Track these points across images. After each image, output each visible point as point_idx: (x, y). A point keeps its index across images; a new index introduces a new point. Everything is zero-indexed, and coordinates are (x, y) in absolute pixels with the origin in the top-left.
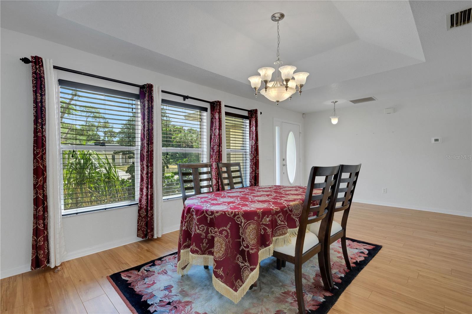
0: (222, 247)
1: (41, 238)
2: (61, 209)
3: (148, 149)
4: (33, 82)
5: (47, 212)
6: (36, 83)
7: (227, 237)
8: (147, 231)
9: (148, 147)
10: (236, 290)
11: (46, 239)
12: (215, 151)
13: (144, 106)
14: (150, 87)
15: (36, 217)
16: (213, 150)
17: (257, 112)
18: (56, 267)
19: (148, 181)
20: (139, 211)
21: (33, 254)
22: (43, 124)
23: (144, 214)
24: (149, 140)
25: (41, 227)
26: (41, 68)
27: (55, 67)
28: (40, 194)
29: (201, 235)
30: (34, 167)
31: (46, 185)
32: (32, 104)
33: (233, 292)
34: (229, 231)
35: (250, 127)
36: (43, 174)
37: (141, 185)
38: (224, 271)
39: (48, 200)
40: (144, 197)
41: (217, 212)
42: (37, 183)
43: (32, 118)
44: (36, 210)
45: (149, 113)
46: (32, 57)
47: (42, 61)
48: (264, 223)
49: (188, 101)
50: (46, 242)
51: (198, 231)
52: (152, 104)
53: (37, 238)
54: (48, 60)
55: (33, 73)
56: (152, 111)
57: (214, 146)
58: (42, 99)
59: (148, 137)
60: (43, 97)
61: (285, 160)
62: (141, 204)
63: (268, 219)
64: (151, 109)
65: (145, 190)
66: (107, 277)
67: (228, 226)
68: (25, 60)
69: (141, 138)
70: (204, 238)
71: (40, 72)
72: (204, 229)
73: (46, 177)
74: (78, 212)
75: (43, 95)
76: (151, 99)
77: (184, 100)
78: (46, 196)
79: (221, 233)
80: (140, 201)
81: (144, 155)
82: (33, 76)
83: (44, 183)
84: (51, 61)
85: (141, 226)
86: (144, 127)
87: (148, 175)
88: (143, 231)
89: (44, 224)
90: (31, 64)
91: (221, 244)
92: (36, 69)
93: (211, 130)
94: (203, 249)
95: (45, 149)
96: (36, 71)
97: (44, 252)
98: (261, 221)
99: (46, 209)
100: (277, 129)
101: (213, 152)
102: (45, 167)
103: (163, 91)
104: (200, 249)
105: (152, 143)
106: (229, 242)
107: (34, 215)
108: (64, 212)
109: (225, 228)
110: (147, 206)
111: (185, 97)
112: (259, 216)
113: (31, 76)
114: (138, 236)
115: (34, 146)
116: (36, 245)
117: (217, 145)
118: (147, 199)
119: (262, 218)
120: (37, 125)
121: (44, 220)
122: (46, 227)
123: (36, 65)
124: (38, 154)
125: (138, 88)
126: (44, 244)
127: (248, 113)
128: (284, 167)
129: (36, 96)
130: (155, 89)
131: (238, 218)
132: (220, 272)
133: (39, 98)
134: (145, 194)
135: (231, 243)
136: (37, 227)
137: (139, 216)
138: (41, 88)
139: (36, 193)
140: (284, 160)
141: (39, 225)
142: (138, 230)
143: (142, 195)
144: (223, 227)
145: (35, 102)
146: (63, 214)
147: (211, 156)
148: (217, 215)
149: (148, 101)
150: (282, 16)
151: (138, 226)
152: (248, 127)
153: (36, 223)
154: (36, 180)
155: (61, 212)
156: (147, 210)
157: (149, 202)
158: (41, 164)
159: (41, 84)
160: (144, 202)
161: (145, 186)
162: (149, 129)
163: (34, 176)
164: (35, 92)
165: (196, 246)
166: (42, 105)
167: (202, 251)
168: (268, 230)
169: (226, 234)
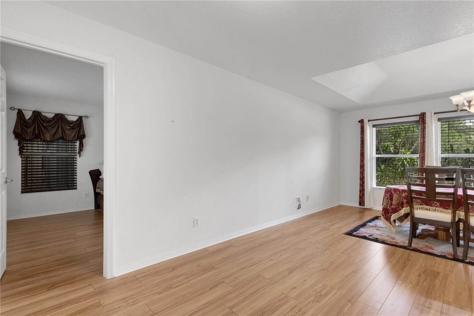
2: (372, 184)
7: (387, 199)
9: (420, 154)
11: (364, 195)
14: (424, 114)
15: (360, 185)
24: (421, 150)
26: (364, 123)
27: (369, 121)
28: (361, 176)
30: (360, 164)
44: (360, 182)
53: (360, 193)
63: (404, 194)
67: (389, 194)
74: (381, 188)
83: (363, 171)
90: (360, 123)
95: (364, 157)
99: (363, 183)
102: (363, 165)
106: (388, 201)
109: (387, 195)
112: (400, 192)
113: (360, 128)
115: (360, 156)
116: (360, 196)
119: (402, 193)
122: (364, 190)
129: (361, 136)
130: (427, 115)
136: (361, 189)
138: (363, 132)
149: (421, 124)
162: (421, 142)
168: (404, 200)
169: (387, 197)
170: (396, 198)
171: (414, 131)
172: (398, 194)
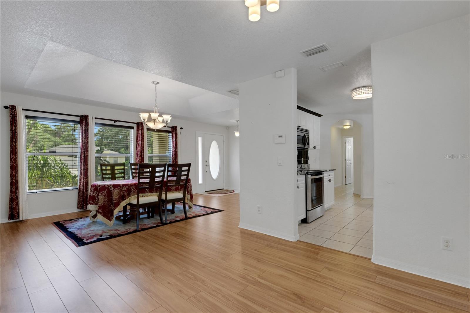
0: (102, 200)
1: (14, 203)
2: (26, 189)
3: (85, 155)
4: (10, 119)
5: (18, 189)
6: (12, 120)
7: (105, 196)
8: (83, 205)
9: (85, 153)
10: (111, 221)
11: (17, 204)
12: (139, 155)
13: (83, 128)
14: (86, 117)
15: (11, 192)
16: (138, 155)
17: (177, 128)
18: (22, 220)
19: (84, 174)
20: (79, 192)
21: (10, 212)
22: (16, 142)
23: (81, 194)
24: (85, 150)
25: (14, 197)
26: (15, 112)
27: (23, 109)
28: (14, 180)
29: (95, 196)
30: (10, 165)
31: (17, 175)
32: (9, 131)
33: (109, 221)
34: (106, 193)
35: (172, 139)
36: (16, 169)
37: (80, 177)
38: (102, 211)
39: (18, 183)
40: (82, 184)
41: (101, 185)
42: (12, 174)
43: (10, 139)
44: (11, 188)
45: (85, 132)
46: (10, 106)
47: (16, 108)
48: (124, 190)
49: (117, 123)
50: (17, 206)
51: (93, 194)
52: (88, 127)
53: (12, 203)
54: (19, 107)
55: (10, 115)
56: (87, 132)
57: (138, 152)
58: (15, 128)
59: (84, 147)
60: (16, 127)
61: (208, 161)
62: (80, 189)
63: (125, 188)
64: (86, 130)
65: (82, 180)
66: (52, 223)
67: (106, 191)
68: (6, 107)
69: (81, 148)
70: (96, 198)
71: (15, 113)
72: (96, 193)
73: (17, 170)
74: (37, 191)
75: (16, 126)
76: (87, 124)
77: (115, 122)
78: (18, 181)
79: (102, 194)
80: (80, 187)
81: (82, 158)
82: (10, 116)
83: (16, 174)
84: (21, 107)
85: (80, 202)
86: (82, 141)
87: (84, 171)
88: (81, 205)
89: (16, 195)
90: (9, 109)
91: (102, 199)
92: (12, 112)
93: (137, 141)
94: (95, 203)
95: (17, 155)
96: (12, 113)
97: (16, 211)
98: (122, 189)
99: (17, 188)
100: (200, 139)
101: (138, 156)
102: (17, 165)
103: (96, 118)
104: (94, 203)
105: (88, 151)
106: (106, 198)
107: (10, 191)
108: (28, 191)
109: (104, 192)
110: (83, 190)
112: (121, 187)
113: (9, 116)
114: (78, 208)
115: (10, 154)
116: (12, 207)
117: (140, 152)
118: (84, 185)
119: (123, 188)
120: (12, 143)
121: (16, 194)
122: (17, 198)
123: (12, 110)
124: (13, 158)
125: (79, 118)
126: (16, 206)
127: (171, 129)
128: (207, 168)
129: (12, 127)
130: (90, 118)
131: (110, 187)
132: (100, 211)
133: (14, 128)
134: (82, 182)
135: (107, 198)
136: (12, 197)
137: (79, 196)
138: (15, 123)
139: (11, 179)
140: (206, 162)
141: (13, 196)
142: (78, 204)
143: (81, 183)
144: (103, 191)
145: (11, 130)
146: (27, 192)
147: (136, 159)
148: (101, 186)
149: (85, 125)
150: (158, 83)
151: (78, 202)
152: (171, 138)
153: (12, 195)
154: (11, 172)
155: (26, 191)
156: (83, 192)
157: (85, 187)
158: (15, 164)
159: (15, 120)
160: (82, 187)
161: (82, 177)
162: (85, 142)
163: (10, 170)
164: (11, 125)
165: (92, 201)
166: (15, 131)
167: (95, 204)
168: (125, 193)
169: (104, 194)
170: (118, 193)
171: (75, 131)
172: (119, 189)
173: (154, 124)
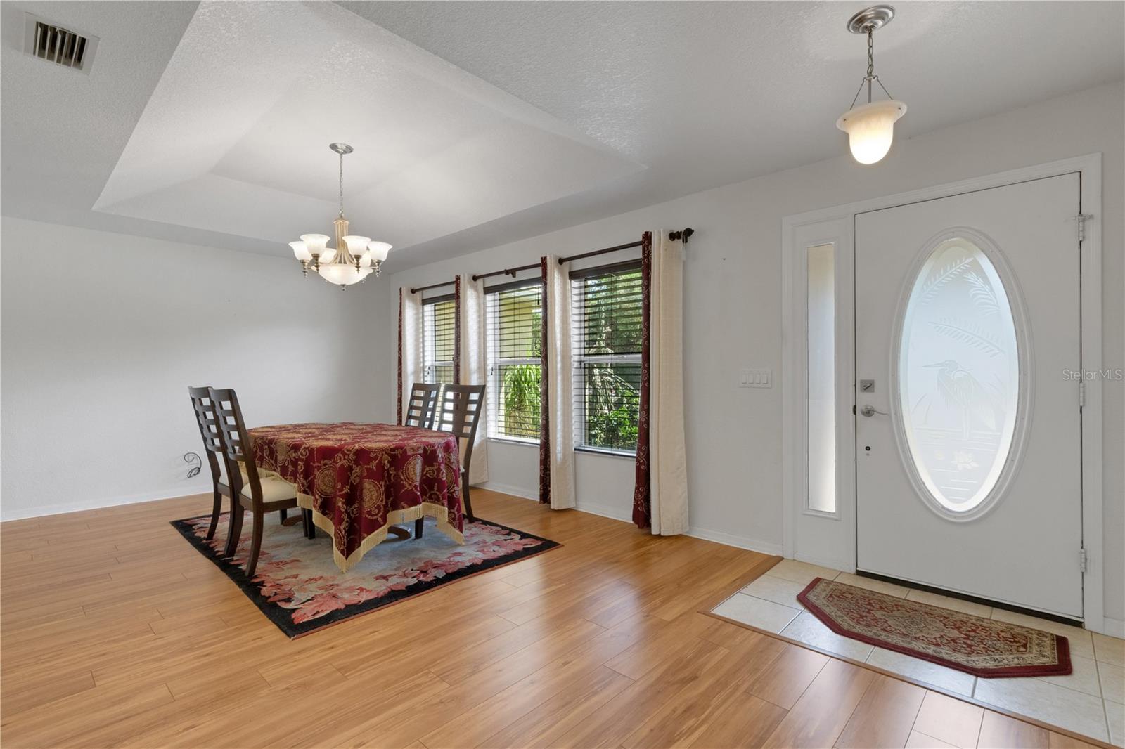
17: (651, 240)
111: (512, 272)
140: (869, 388)
173: (358, 270)
